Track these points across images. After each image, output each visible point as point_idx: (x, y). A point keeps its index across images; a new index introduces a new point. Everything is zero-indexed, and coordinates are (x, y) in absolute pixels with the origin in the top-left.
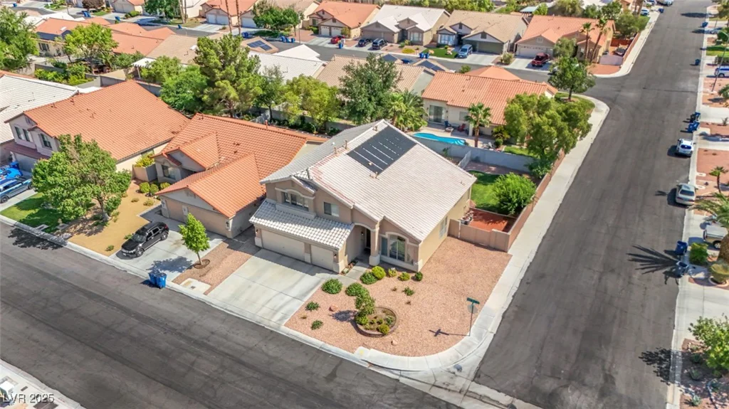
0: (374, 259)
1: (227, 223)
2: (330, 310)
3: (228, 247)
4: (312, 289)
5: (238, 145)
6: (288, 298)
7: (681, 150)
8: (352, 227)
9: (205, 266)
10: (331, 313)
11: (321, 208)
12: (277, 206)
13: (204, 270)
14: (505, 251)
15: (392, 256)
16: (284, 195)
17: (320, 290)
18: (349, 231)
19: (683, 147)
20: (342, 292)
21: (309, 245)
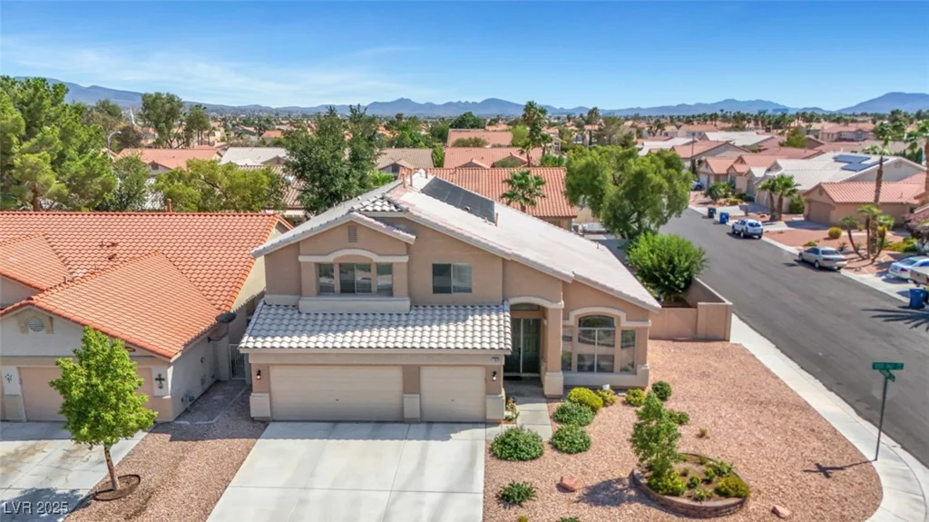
0: (553, 380)
1: (160, 379)
2: (563, 488)
3: (171, 440)
4: (472, 464)
5: (114, 245)
6: (431, 499)
7: (751, 230)
8: (507, 308)
9: (131, 490)
10: (574, 497)
11: (426, 280)
12: (303, 304)
13: (134, 501)
14: (725, 339)
15: (580, 369)
16: (324, 270)
17: (494, 461)
18: (508, 314)
19: (751, 225)
20: (549, 452)
21: (412, 369)
